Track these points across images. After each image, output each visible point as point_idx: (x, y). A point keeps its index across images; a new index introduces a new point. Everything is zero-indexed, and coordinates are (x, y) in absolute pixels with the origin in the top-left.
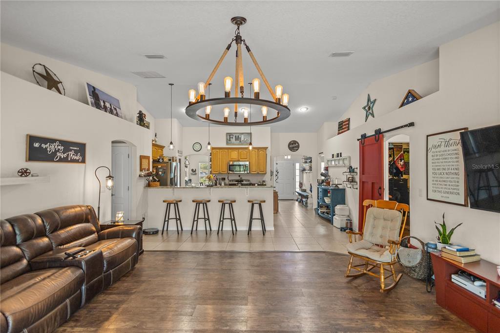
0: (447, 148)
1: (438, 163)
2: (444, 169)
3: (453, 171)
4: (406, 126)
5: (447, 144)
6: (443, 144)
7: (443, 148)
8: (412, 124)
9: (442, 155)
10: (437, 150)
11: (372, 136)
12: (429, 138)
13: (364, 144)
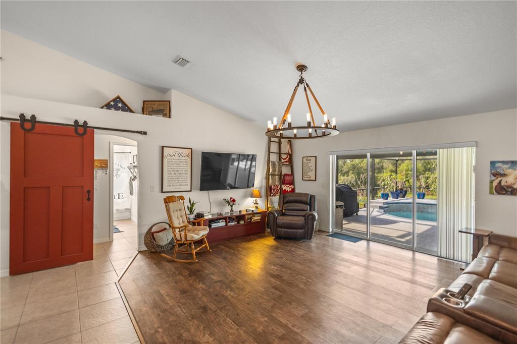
0: (180, 158)
1: (173, 166)
2: (177, 171)
3: (184, 172)
4: (138, 132)
5: (180, 155)
6: (177, 155)
7: (176, 157)
8: (145, 133)
9: (176, 162)
10: (172, 158)
11: (63, 124)
12: (164, 148)
13: (34, 131)
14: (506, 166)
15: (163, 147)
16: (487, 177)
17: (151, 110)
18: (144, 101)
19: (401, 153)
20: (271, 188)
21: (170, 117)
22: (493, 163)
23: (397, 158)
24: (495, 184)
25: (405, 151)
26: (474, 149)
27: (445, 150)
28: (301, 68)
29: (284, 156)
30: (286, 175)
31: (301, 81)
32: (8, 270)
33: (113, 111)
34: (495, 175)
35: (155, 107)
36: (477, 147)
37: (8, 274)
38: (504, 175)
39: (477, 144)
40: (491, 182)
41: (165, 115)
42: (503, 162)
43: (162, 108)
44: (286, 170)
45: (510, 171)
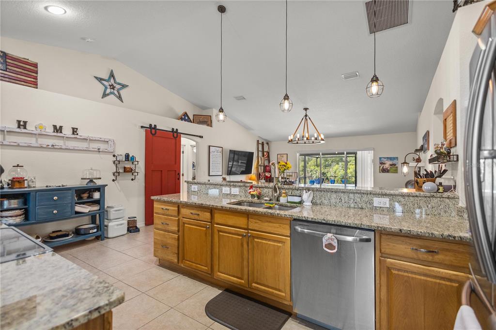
1: (215, 159)
2: (216, 162)
4: (199, 136)
6: (216, 151)
7: (216, 153)
8: (202, 137)
9: (216, 156)
11: (167, 131)
12: (211, 147)
13: (156, 135)
14: (385, 160)
15: (209, 146)
16: (378, 165)
17: (198, 121)
18: (194, 115)
19: (337, 153)
20: (260, 174)
21: (211, 127)
22: (380, 158)
23: (317, 156)
24: (381, 168)
25: (339, 152)
26: (373, 151)
27: (360, 152)
28: (306, 109)
29: (265, 153)
30: (266, 166)
31: (306, 116)
32: (144, 222)
33: (183, 122)
34: (381, 163)
35: (201, 119)
36: (374, 150)
37: (144, 225)
38: (384, 164)
39: (374, 149)
40: (380, 167)
41: (208, 125)
42: (384, 158)
43: (206, 120)
44: (266, 163)
45: (387, 162)
